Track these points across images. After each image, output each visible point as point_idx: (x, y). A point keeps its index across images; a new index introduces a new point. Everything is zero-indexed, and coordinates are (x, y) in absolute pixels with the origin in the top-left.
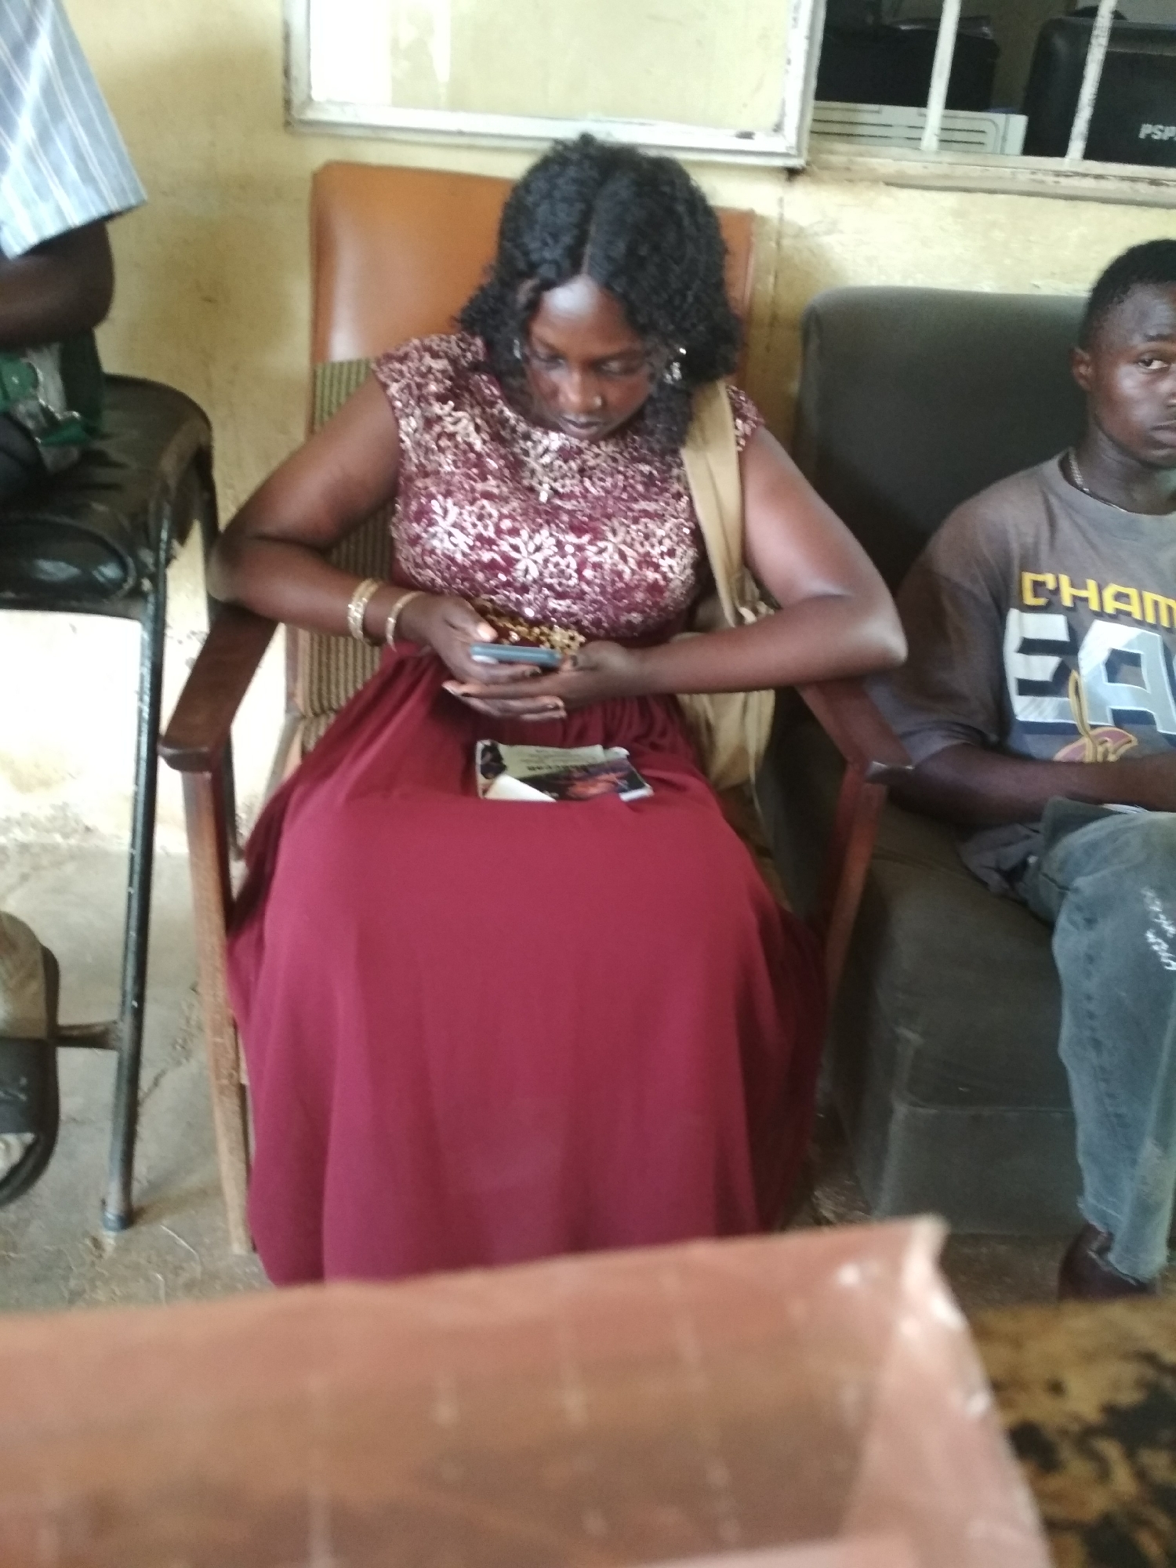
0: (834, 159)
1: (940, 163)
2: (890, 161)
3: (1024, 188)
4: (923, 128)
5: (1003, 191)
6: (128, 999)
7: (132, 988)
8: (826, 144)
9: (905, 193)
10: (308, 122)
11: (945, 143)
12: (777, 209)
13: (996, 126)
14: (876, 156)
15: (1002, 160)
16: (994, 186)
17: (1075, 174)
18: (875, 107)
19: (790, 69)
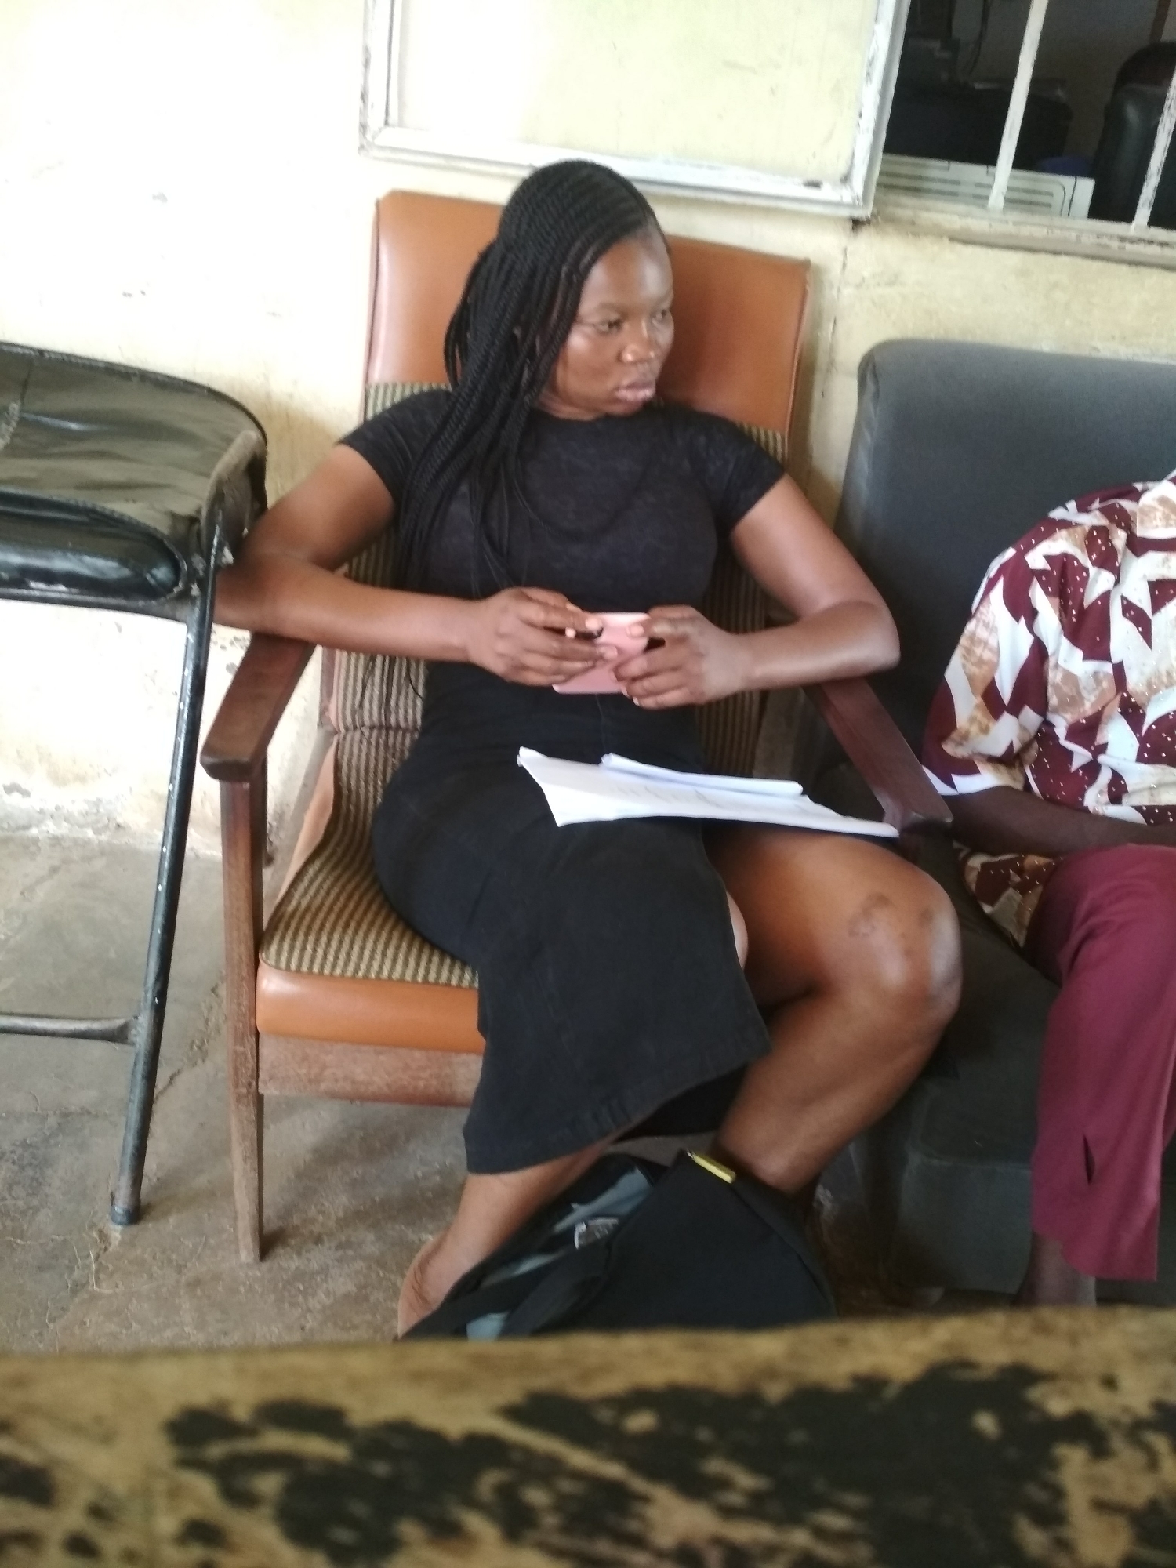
0: (900, 212)
1: (1006, 221)
2: (955, 217)
3: (1088, 251)
4: (990, 187)
5: (1067, 254)
6: (150, 995)
7: (155, 984)
8: (893, 197)
9: (969, 250)
10: (382, 148)
11: (1013, 202)
12: (841, 258)
13: (1064, 189)
14: (942, 212)
15: (1068, 222)
16: (1059, 248)
17: (1140, 240)
18: (944, 164)
19: (861, 122)
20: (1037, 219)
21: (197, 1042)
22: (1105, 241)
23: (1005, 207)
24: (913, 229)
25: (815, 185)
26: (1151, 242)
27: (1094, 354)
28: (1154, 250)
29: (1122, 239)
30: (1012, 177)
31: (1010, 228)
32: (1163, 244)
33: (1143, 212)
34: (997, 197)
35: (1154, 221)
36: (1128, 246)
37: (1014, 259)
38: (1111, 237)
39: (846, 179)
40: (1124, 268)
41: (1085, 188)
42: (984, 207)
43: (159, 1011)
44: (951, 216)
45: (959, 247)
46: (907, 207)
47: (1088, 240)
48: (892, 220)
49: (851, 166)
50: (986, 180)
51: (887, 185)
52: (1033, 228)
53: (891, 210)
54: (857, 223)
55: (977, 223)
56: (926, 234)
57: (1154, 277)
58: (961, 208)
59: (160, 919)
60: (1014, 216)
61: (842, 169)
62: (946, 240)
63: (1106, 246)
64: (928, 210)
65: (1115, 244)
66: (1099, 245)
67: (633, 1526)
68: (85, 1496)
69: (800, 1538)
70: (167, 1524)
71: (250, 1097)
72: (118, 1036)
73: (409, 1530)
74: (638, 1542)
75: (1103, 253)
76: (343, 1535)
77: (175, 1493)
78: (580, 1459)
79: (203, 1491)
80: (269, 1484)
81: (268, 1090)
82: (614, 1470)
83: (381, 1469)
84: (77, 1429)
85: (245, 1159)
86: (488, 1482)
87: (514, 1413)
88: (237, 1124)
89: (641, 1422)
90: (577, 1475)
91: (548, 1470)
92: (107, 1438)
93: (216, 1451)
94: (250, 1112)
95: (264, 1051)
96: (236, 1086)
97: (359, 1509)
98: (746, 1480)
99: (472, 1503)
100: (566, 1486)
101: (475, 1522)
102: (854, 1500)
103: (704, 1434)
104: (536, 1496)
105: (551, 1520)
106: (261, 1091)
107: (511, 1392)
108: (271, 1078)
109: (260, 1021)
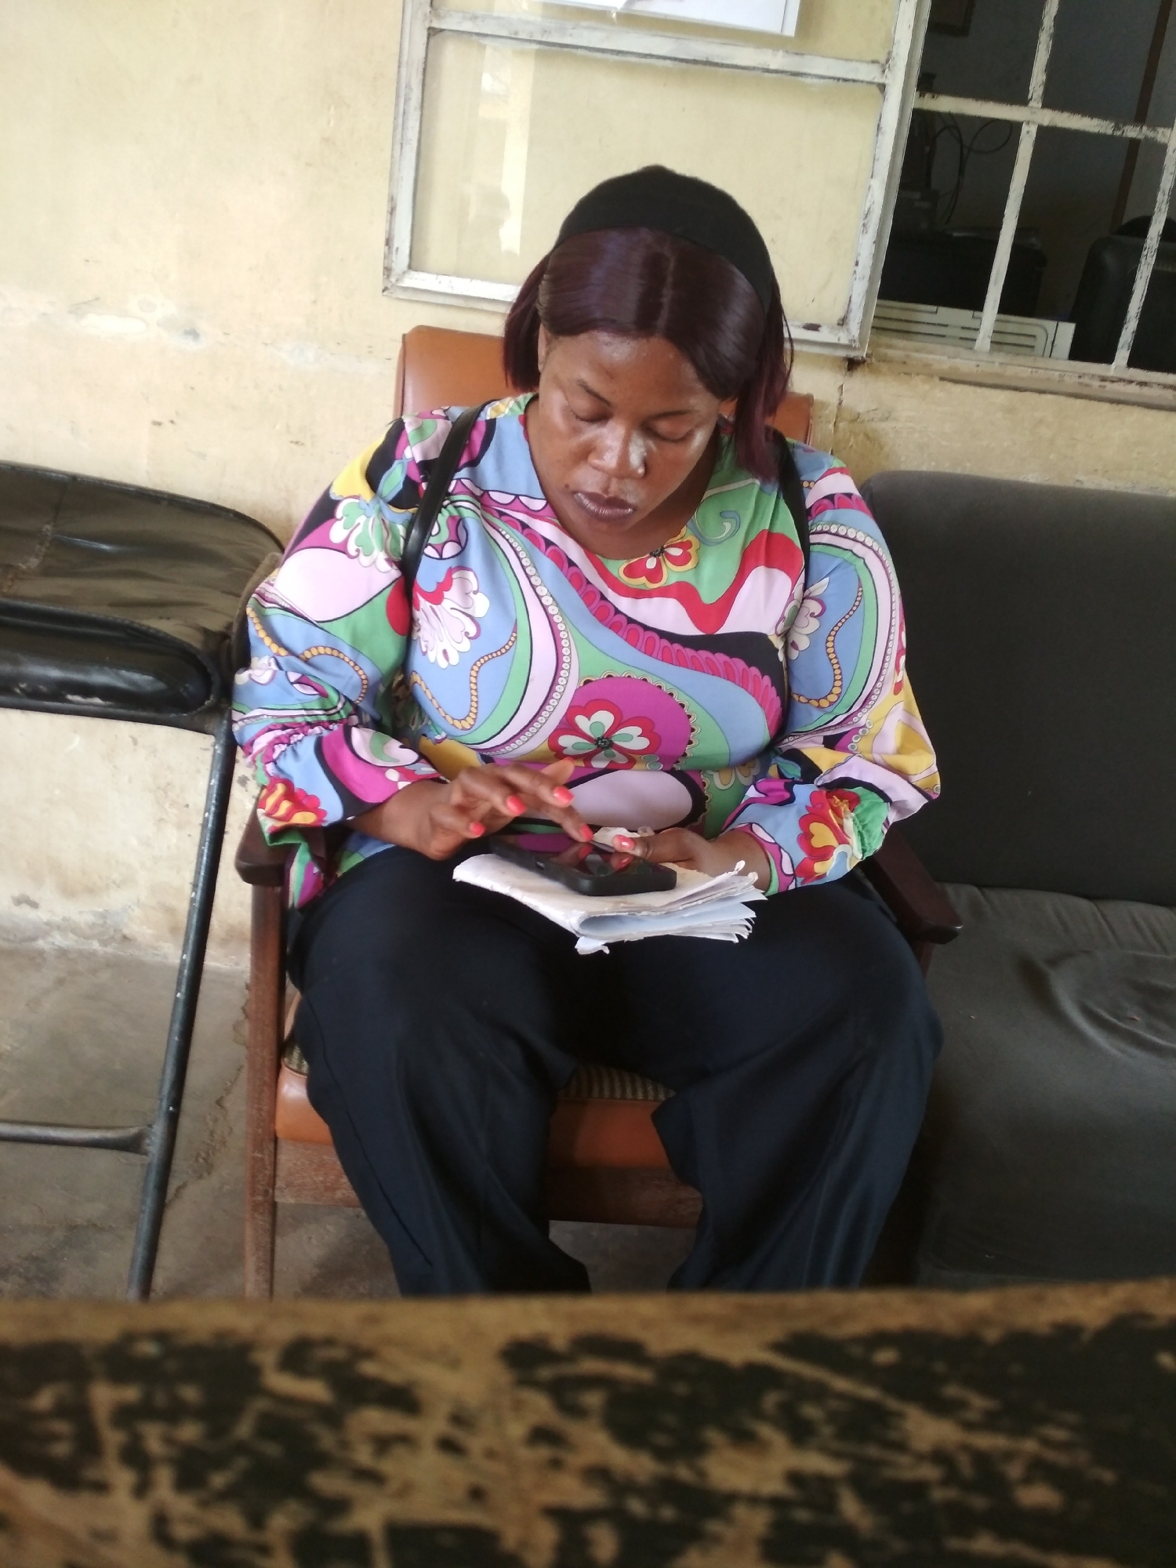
0: (891, 352)
1: (993, 362)
2: (944, 358)
3: (1071, 390)
4: (977, 330)
5: (1052, 393)
6: (165, 1104)
7: (169, 1093)
8: (885, 339)
9: (959, 388)
10: (406, 289)
11: (997, 344)
12: (837, 395)
13: (1046, 331)
14: (931, 352)
15: (1051, 363)
16: (1042, 387)
17: (1121, 380)
18: (934, 308)
19: (859, 269)
20: (1021, 360)
21: (203, 1155)
22: (1086, 380)
23: (992, 350)
24: (905, 370)
25: (814, 327)
26: (1131, 382)
27: (1078, 485)
28: (1133, 389)
29: (1103, 379)
30: (997, 321)
31: (996, 368)
32: (1142, 384)
33: (1123, 354)
34: (983, 340)
35: (1133, 363)
36: (1107, 384)
37: (1001, 397)
38: (1093, 376)
39: (843, 322)
40: (1106, 406)
41: (1067, 331)
42: (971, 349)
43: (173, 1120)
44: (942, 358)
45: (949, 385)
46: (898, 348)
47: (1071, 382)
48: (885, 360)
49: (848, 311)
50: (973, 324)
51: (881, 327)
52: (1018, 368)
53: (883, 350)
54: (852, 364)
55: (965, 364)
56: (918, 374)
57: (1136, 415)
58: (950, 349)
59: (177, 1027)
60: (999, 358)
61: (841, 314)
62: (936, 379)
63: (1087, 385)
64: (917, 351)
65: (1096, 383)
66: (1080, 384)
67: (893, 1435)
68: (444, 1409)
69: (1030, 1446)
70: (517, 1430)
71: (266, 1205)
72: (132, 1145)
73: (713, 1435)
74: (901, 1446)
75: (1085, 391)
76: (661, 1439)
77: (518, 1406)
78: (841, 1384)
79: (540, 1407)
80: (593, 1399)
81: (285, 1199)
82: (870, 1393)
83: (681, 1389)
84: (427, 1356)
85: (258, 1270)
86: (771, 1400)
87: (779, 1347)
88: (251, 1234)
89: (886, 1356)
90: (842, 1396)
91: (819, 1393)
92: (455, 1364)
93: (545, 1373)
94: (263, 1221)
95: (283, 1157)
96: (253, 1193)
97: (670, 1419)
98: (979, 1403)
99: (760, 1415)
100: (834, 1404)
101: (766, 1431)
102: (1071, 1417)
103: (940, 1367)
104: (811, 1411)
105: (827, 1431)
106: (277, 1200)
107: (776, 1331)
108: (288, 1186)
109: (280, 1126)
